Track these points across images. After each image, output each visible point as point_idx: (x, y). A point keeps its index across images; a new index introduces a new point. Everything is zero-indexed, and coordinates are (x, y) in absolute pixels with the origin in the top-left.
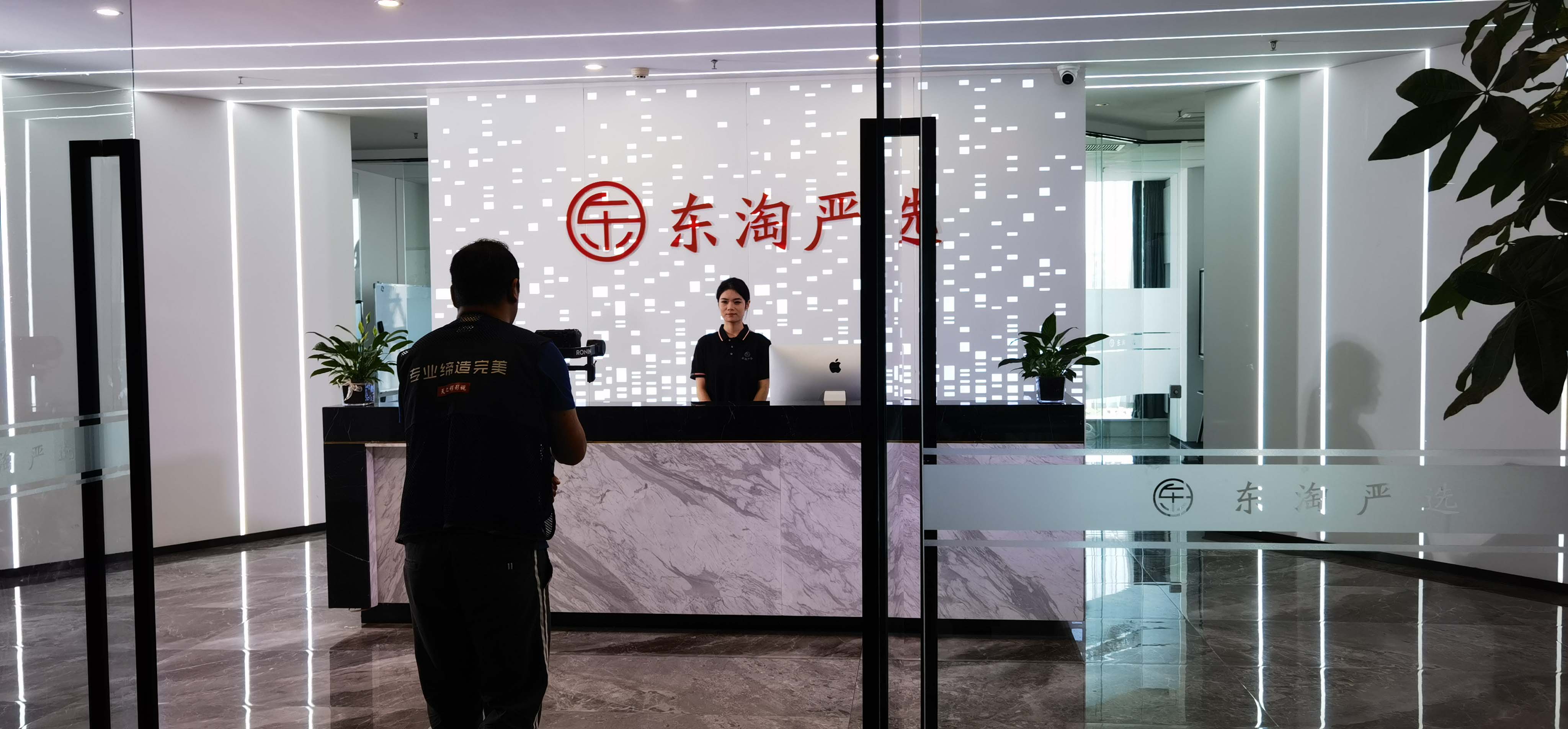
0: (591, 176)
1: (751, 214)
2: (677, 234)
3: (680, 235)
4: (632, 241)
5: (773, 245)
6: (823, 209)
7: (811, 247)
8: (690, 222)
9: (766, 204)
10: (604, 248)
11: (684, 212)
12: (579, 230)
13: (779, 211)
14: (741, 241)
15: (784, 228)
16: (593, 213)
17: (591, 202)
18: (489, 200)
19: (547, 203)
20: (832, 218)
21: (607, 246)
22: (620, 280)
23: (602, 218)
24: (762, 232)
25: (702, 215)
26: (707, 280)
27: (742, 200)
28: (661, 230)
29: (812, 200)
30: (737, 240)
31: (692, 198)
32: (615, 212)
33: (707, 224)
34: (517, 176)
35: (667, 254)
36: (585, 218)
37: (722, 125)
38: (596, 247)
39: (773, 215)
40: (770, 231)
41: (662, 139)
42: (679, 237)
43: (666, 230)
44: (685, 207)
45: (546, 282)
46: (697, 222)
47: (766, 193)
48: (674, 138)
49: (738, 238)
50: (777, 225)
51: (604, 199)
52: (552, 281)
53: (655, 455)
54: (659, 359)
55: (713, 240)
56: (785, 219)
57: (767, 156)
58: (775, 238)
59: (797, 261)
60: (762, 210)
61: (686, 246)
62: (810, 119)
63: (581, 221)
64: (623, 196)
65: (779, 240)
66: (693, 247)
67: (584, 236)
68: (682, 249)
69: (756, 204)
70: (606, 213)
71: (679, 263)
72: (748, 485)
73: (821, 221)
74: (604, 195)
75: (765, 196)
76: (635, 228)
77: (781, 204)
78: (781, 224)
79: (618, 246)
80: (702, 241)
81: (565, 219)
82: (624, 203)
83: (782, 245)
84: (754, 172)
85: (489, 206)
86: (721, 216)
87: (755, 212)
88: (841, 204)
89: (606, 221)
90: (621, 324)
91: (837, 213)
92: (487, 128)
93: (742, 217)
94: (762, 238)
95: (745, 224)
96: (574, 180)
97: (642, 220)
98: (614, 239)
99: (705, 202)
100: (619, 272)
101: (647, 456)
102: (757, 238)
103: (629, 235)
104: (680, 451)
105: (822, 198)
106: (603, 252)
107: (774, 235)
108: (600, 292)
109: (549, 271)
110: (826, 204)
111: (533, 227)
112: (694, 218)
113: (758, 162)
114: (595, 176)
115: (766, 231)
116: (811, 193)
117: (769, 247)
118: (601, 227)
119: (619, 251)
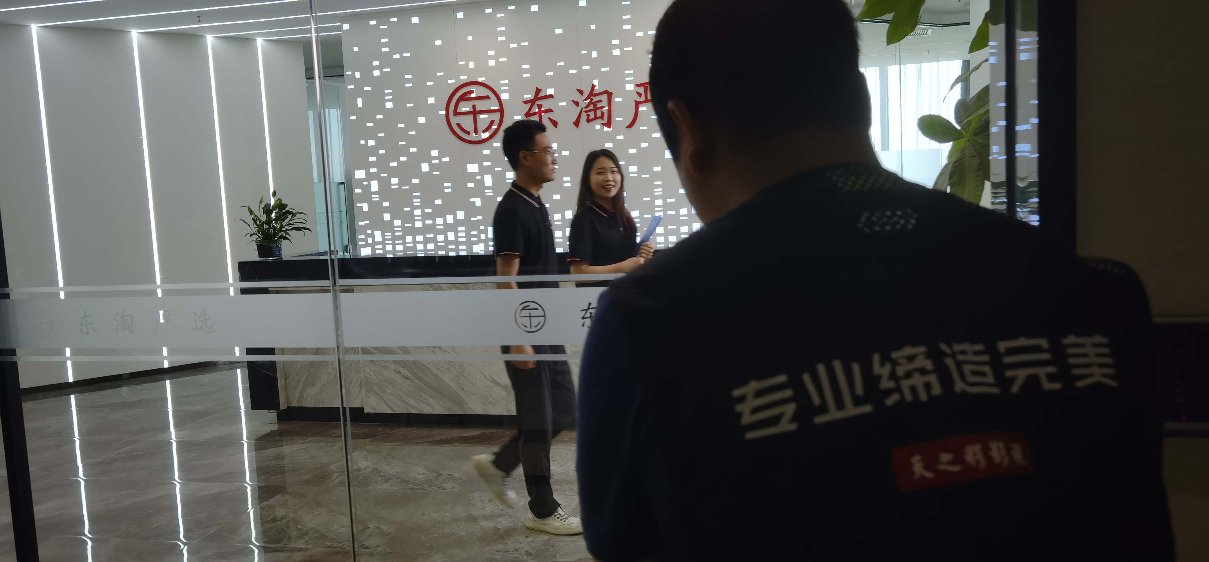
0: (462, 77)
1: (584, 101)
4: (495, 127)
5: (601, 124)
6: (640, 95)
7: (631, 125)
8: (538, 110)
9: (595, 92)
10: (474, 134)
11: (532, 102)
12: (454, 120)
13: (604, 98)
14: (577, 123)
15: (609, 111)
16: (465, 107)
17: (462, 98)
18: (389, 100)
19: (431, 100)
21: (476, 132)
22: (487, 158)
23: (472, 110)
24: (592, 116)
25: (546, 104)
27: (576, 90)
29: (630, 87)
30: (573, 122)
31: (538, 91)
32: (481, 105)
33: (550, 111)
34: (409, 81)
36: (458, 111)
37: (559, 31)
38: (468, 133)
39: (600, 101)
40: (599, 114)
41: (514, 46)
44: (533, 98)
45: (433, 162)
46: (543, 109)
47: (594, 84)
48: (522, 44)
49: (575, 121)
50: (604, 109)
51: (473, 95)
52: (437, 161)
55: (555, 124)
56: (609, 104)
57: (594, 54)
58: (603, 120)
59: (620, 136)
60: (592, 97)
62: (627, 22)
63: (456, 113)
64: (486, 92)
65: (605, 121)
67: (459, 125)
69: (586, 93)
70: (474, 106)
73: (637, 104)
74: (473, 92)
75: (594, 86)
76: (496, 117)
77: (606, 92)
78: (607, 108)
79: (484, 131)
81: (444, 112)
82: (487, 97)
83: (609, 124)
84: (584, 67)
85: (389, 105)
86: (561, 104)
87: (586, 99)
89: (475, 113)
90: (489, 193)
92: (385, 45)
93: (577, 104)
94: (592, 120)
95: (579, 109)
96: (450, 81)
97: (501, 110)
98: (481, 126)
99: (548, 94)
100: (486, 152)
103: (492, 123)
105: (637, 86)
106: (473, 137)
107: (602, 117)
108: (473, 168)
109: (435, 153)
110: (640, 91)
112: (540, 107)
113: (588, 59)
114: (465, 77)
115: (595, 114)
116: (629, 82)
117: (598, 127)
118: (471, 117)
119: (486, 135)
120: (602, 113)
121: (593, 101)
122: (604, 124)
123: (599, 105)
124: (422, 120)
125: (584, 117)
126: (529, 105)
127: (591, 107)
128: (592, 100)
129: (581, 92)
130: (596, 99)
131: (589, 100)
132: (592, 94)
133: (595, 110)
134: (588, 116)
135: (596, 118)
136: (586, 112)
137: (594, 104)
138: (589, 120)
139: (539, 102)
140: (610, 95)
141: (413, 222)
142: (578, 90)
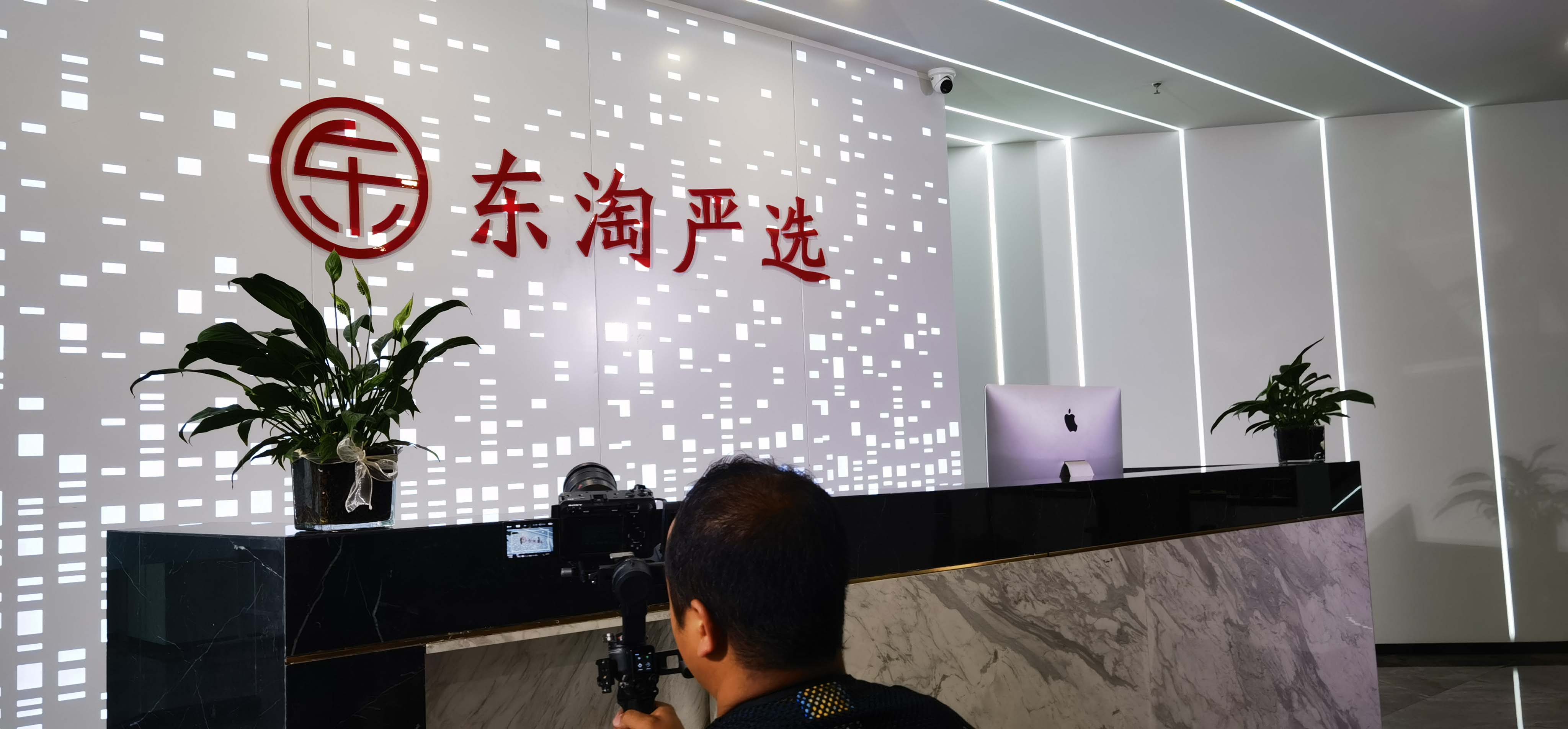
1: (599, 201)
2: (482, 220)
3: (488, 222)
4: (403, 223)
5: (631, 257)
6: (696, 210)
7: (683, 267)
8: (504, 202)
9: (620, 188)
10: (349, 230)
11: (496, 181)
12: (297, 186)
13: (637, 203)
14: (585, 246)
15: (646, 232)
16: (327, 158)
17: (325, 134)
18: (75, 87)
19: (224, 119)
20: (707, 226)
21: (355, 227)
23: (345, 169)
24: (614, 233)
25: (525, 193)
26: (531, 308)
27: (585, 178)
28: (455, 209)
29: (680, 193)
30: (578, 243)
31: (508, 159)
32: (368, 162)
33: (532, 208)
34: (152, 48)
35: (464, 254)
36: (310, 163)
37: (553, 44)
38: (333, 226)
39: (630, 208)
40: (627, 234)
41: (456, 44)
42: (486, 226)
43: (463, 210)
44: (497, 173)
45: (220, 288)
46: (516, 202)
47: (619, 170)
48: (476, 47)
49: (580, 240)
50: (635, 225)
51: (349, 133)
55: (541, 238)
56: (646, 218)
57: (618, 111)
58: (634, 247)
59: (664, 288)
60: (614, 197)
61: (497, 243)
62: (674, 66)
63: (301, 169)
64: (382, 132)
65: (639, 251)
66: (509, 247)
67: (308, 201)
68: (490, 247)
69: (605, 185)
70: (353, 162)
71: (485, 274)
73: (693, 228)
74: (351, 125)
75: (618, 175)
76: (411, 201)
77: (640, 192)
78: (641, 225)
79: (377, 229)
80: (524, 238)
81: (266, 160)
82: (389, 148)
83: (644, 259)
84: (599, 133)
85: (74, 101)
86: (554, 198)
87: (604, 199)
88: (718, 206)
89: (354, 178)
91: (712, 218)
94: (615, 243)
95: (589, 218)
96: (285, 84)
97: (422, 186)
98: (371, 215)
99: (528, 169)
100: (377, 281)
103: (398, 211)
105: (694, 193)
106: (346, 238)
107: (632, 242)
110: (698, 202)
112: (510, 195)
113: (606, 118)
114: (332, 84)
115: (620, 233)
116: (678, 182)
117: (625, 260)
118: (343, 187)
119: (378, 240)
120: (634, 233)
121: (617, 206)
122: (634, 256)
123: (628, 216)
124: (189, 166)
125: (599, 235)
126: (486, 188)
127: (613, 218)
128: (615, 202)
129: (594, 182)
130: (623, 202)
131: (608, 203)
132: (614, 192)
133: (620, 224)
134: (607, 234)
135: (621, 241)
136: (603, 225)
137: (620, 212)
138: (608, 244)
139: (511, 185)
140: (647, 200)
141: (132, 461)
142: (586, 174)
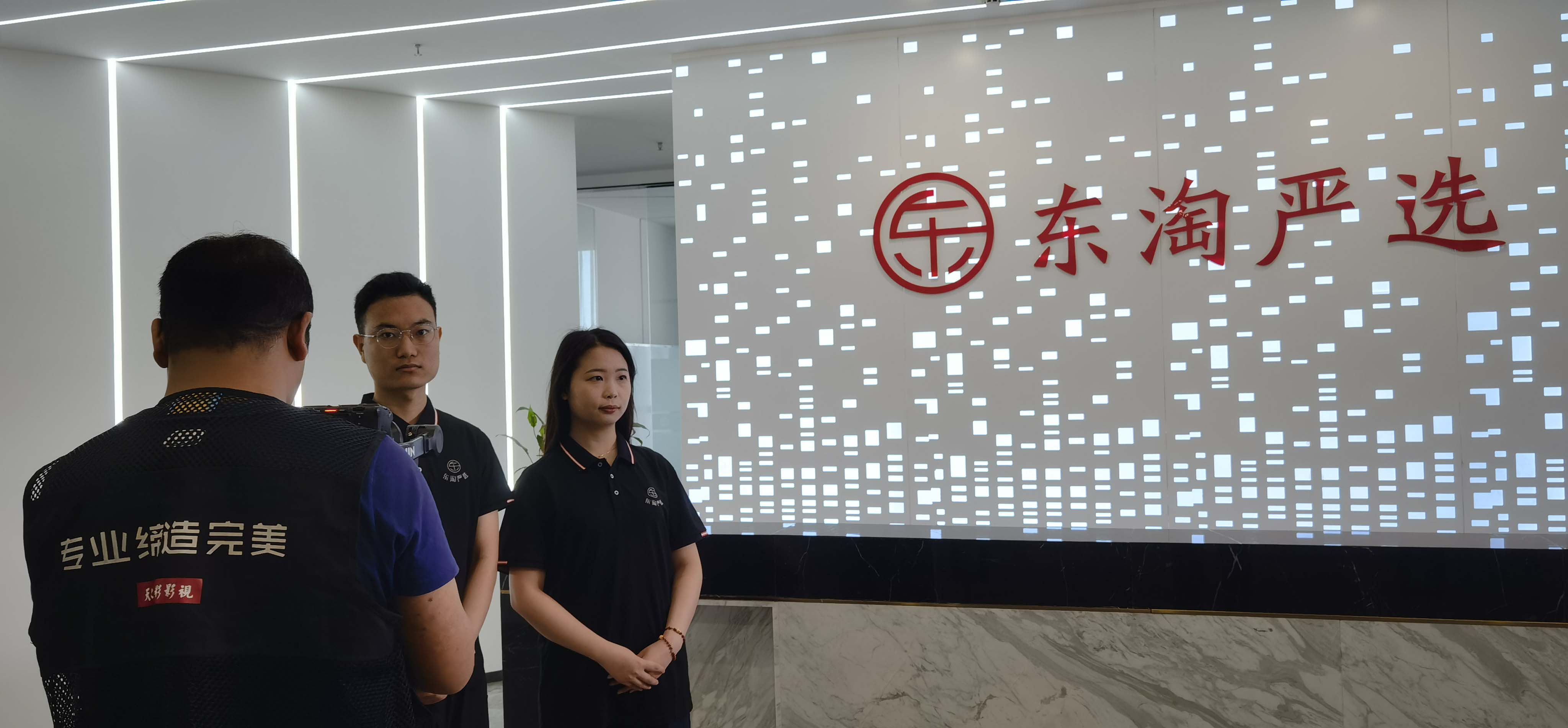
0: (910, 166)
1: (1166, 211)
2: (1043, 248)
3: (1049, 248)
4: (973, 261)
5: (1202, 258)
6: (1289, 199)
7: (1268, 260)
8: (1065, 229)
9: (1189, 195)
10: (930, 274)
11: (1055, 213)
12: (890, 248)
13: (1211, 206)
14: (1149, 255)
15: (1221, 232)
16: (914, 223)
17: (910, 205)
18: (759, 209)
19: (845, 210)
20: (1304, 212)
21: (934, 271)
22: (954, 320)
23: (928, 228)
24: (1182, 239)
25: (1084, 217)
26: (1093, 317)
27: (1150, 191)
28: (1019, 243)
29: (1267, 184)
30: (1142, 253)
31: (1068, 191)
32: (945, 219)
33: (1093, 229)
34: (801, 172)
35: (1028, 278)
36: (900, 230)
37: (1115, 76)
38: (918, 272)
39: (1201, 212)
40: (1197, 236)
41: (1019, 104)
42: (1047, 252)
43: (1026, 242)
44: (1057, 205)
45: (844, 326)
46: (1076, 227)
47: (1188, 177)
48: (1038, 101)
49: (1144, 251)
50: (1208, 227)
51: (931, 200)
52: (851, 326)
53: (1080, 635)
54: (1016, 442)
55: (1101, 255)
56: (1221, 217)
57: (1190, 121)
58: (1206, 248)
59: (1243, 284)
60: (1184, 204)
61: (1059, 265)
62: (1263, 56)
63: (894, 234)
64: (956, 193)
65: (1212, 250)
66: (1070, 267)
67: (899, 257)
68: (1051, 271)
69: (1172, 195)
70: (932, 221)
71: (1048, 292)
72: (1273, 702)
73: (1283, 218)
74: (931, 193)
75: (1187, 182)
76: (978, 242)
77: (1214, 194)
78: (1215, 225)
79: (951, 269)
80: (1084, 256)
81: (870, 232)
82: (961, 204)
83: (1219, 258)
84: (1167, 146)
85: (760, 218)
86: (1116, 217)
87: (1172, 208)
88: (1320, 189)
89: (933, 233)
90: (956, 389)
91: (1312, 203)
92: (756, 104)
93: (1150, 216)
94: (1183, 248)
95: (1153, 228)
96: (884, 173)
97: (988, 229)
98: (945, 259)
99: (1089, 197)
100: (954, 309)
101: (1065, 635)
102: (1175, 249)
103: (969, 253)
104: (1128, 629)
105: (1286, 181)
106: (928, 280)
107: (1204, 244)
108: (924, 340)
109: (847, 310)
110: (1293, 190)
111: (824, 247)
112: (1071, 222)
113: (1176, 130)
114: (917, 165)
115: (1190, 238)
116: (1266, 174)
117: (1195, 262)
118: (926, 242)
119: (954, 277)
120: (1206, 236)
121: (1187, 211)
122: (1207, 257)
123: (1197, 220)
125: (1165, 242)
126: (1048, 219)
127: (1182, 223)
128: (1183, 209)
129: (1160, 193)
130: (1191, 207)
131: (1176, 211)
132: (1183, 197)
133: (1190, 228)
134: (1174, 240)
135: (1190, 245)
136: (1169, 232)
137: (1189, 217)
139: (1070, 214)
140: (1223, 200)
141: (796, 441)
142: (1152, 189)
